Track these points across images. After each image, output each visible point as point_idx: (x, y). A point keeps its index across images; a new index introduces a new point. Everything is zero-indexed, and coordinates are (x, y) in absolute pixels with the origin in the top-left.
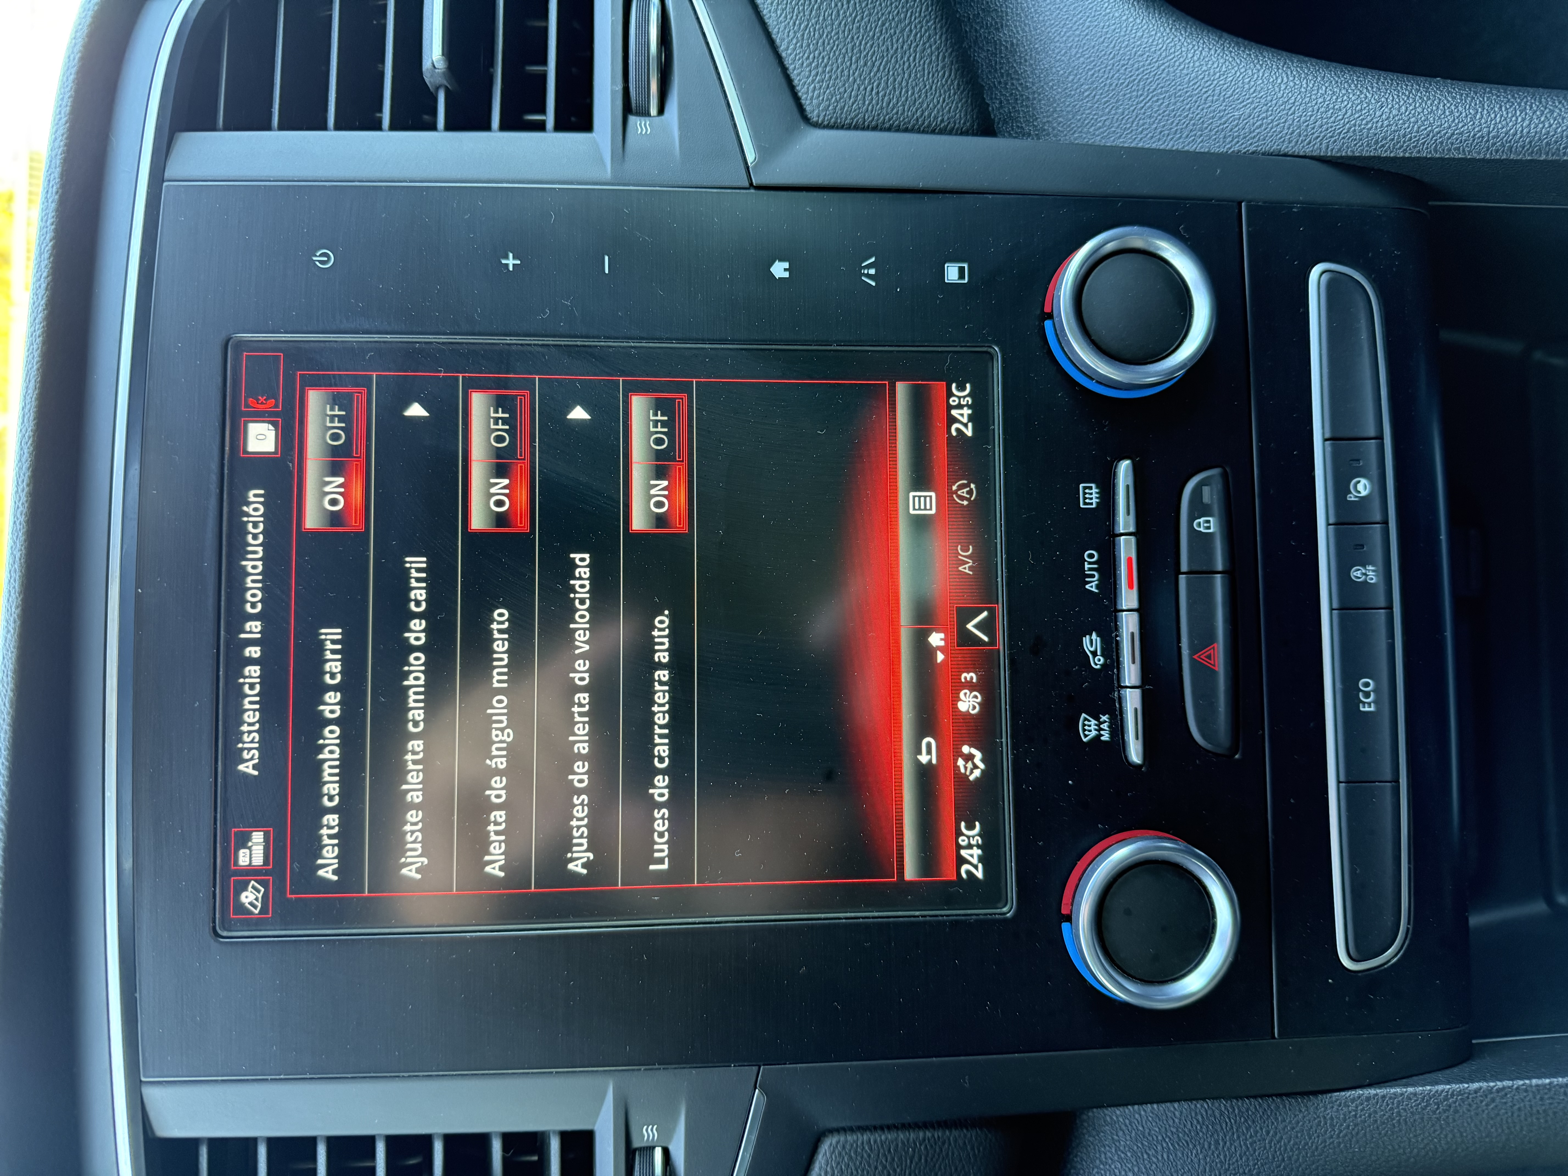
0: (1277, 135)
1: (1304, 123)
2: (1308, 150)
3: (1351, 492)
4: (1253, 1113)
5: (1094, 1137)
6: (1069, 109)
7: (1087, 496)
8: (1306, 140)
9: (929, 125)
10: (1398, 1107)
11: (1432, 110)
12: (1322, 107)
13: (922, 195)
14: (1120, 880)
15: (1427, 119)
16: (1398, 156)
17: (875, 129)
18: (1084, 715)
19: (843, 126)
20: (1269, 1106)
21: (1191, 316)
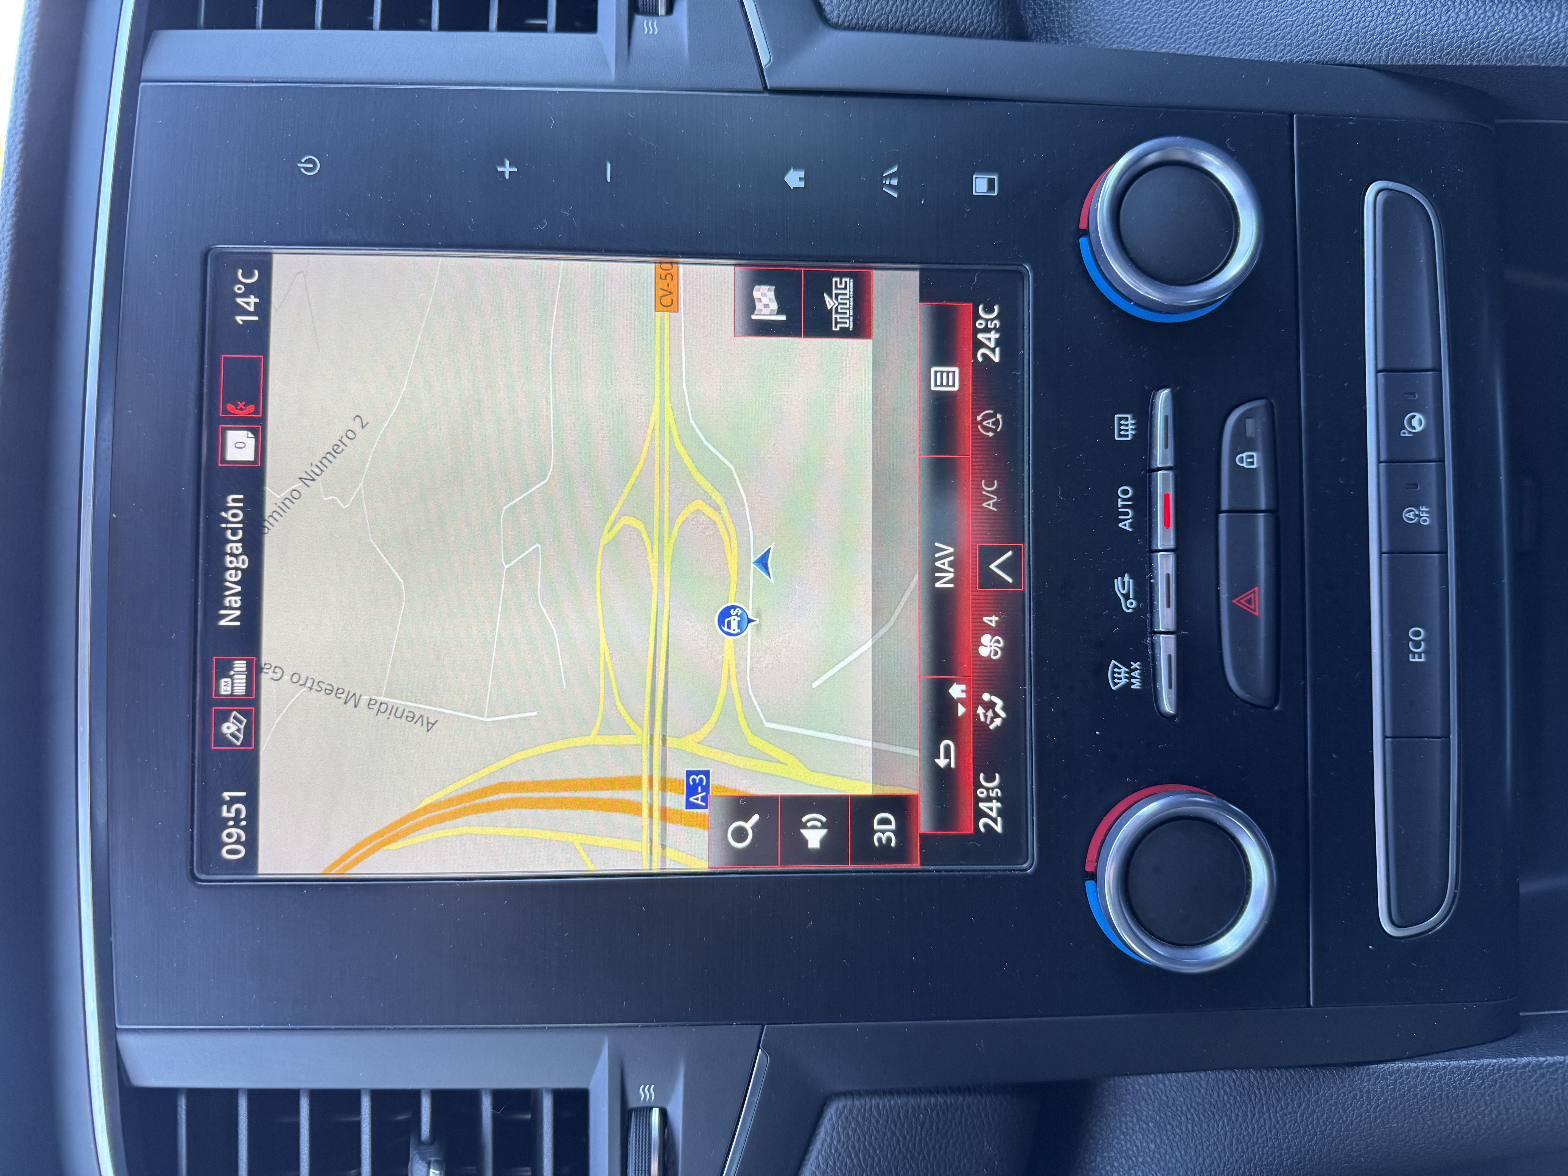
0: (1333, 43)
1: (1362, 29)
2: (1366, 59)
3: (1404, 428)
4: (1285, 1085)
5: (1115, 1106)
6: (1108, 17)
7: (1122, 427)
8: (1364, 47)
9: (958, 28)
10: (1440, 1081)
11: (1504, 13)
12: (1383, 11)
13: (948, 102)
14: (1149, 836)
15: (1498, 24)
16: (1465, 64)
17: (899, 31)
18: (1113, 662)
19: (865, 27)
20: (1301, 1078)
21: (1237, 235)
